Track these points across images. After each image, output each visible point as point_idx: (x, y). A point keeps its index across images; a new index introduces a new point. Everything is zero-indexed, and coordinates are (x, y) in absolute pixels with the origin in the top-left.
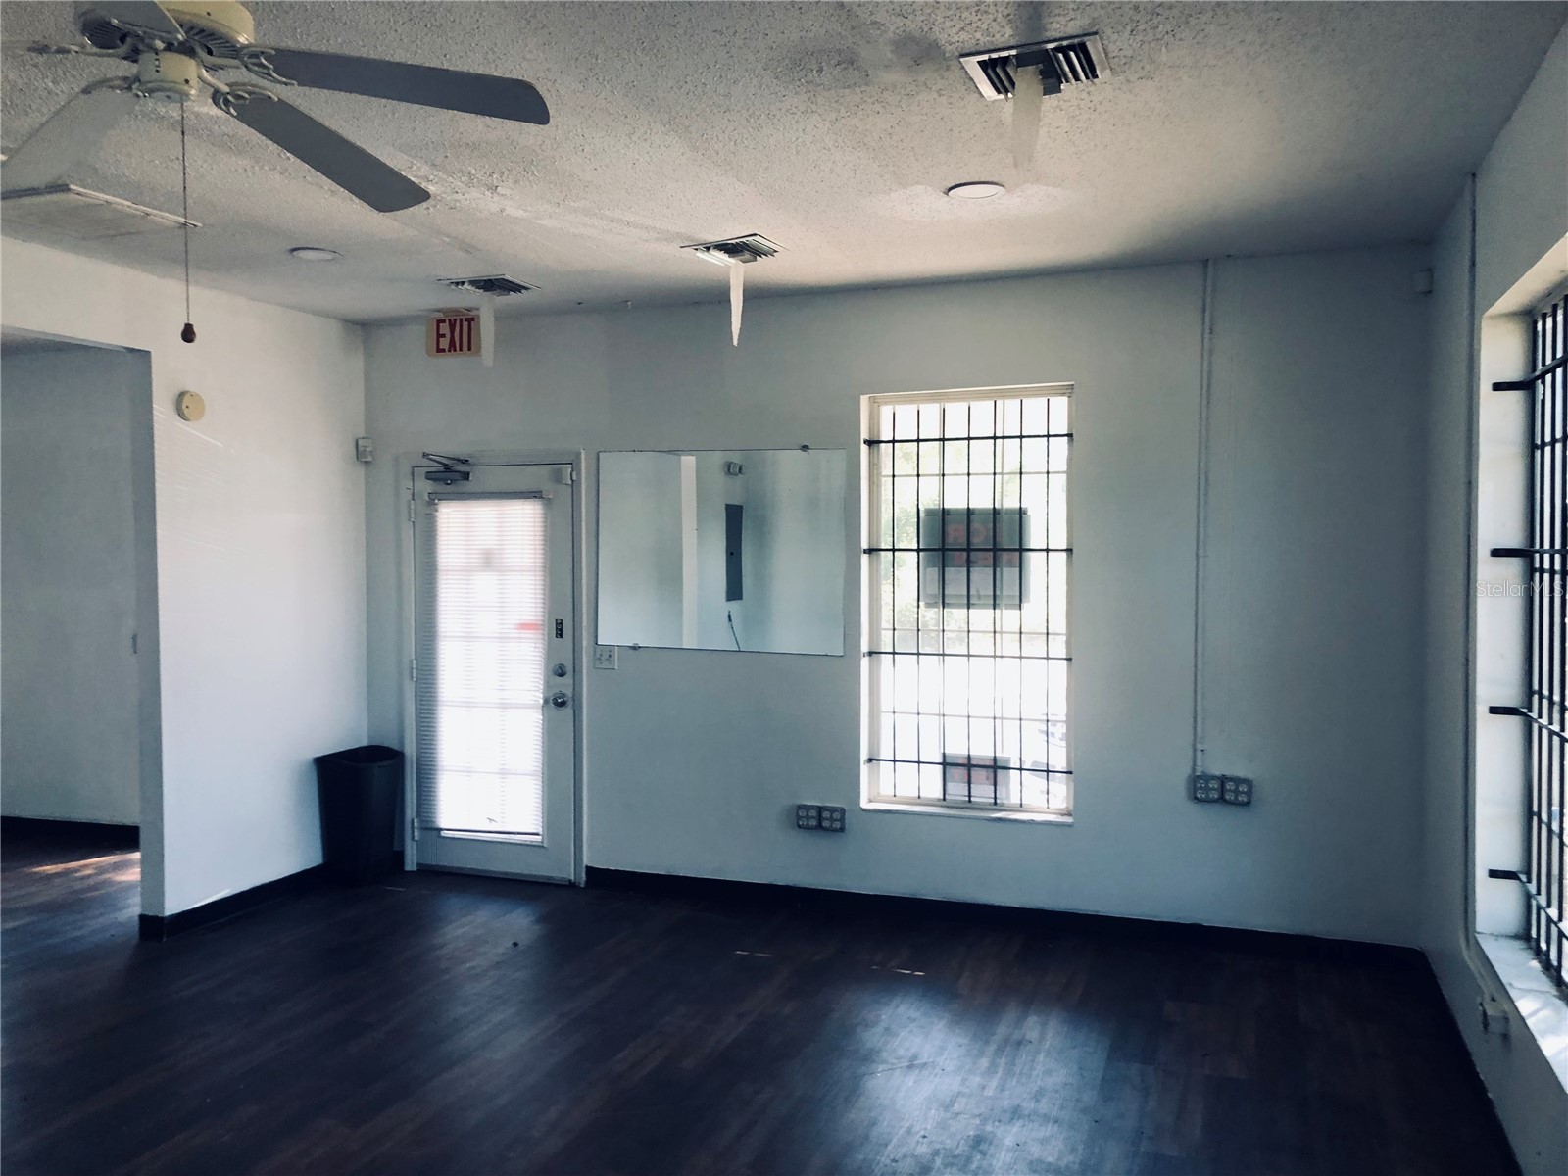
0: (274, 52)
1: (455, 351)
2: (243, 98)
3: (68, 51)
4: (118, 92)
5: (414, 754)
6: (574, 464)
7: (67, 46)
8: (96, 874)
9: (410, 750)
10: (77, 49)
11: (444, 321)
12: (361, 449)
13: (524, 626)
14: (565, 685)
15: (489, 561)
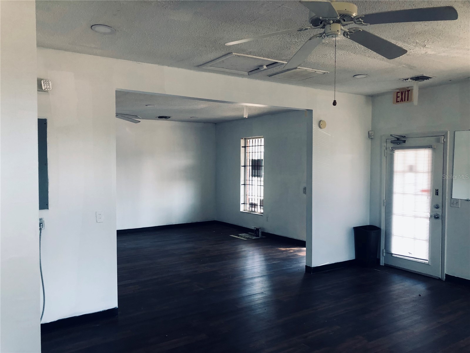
0: (364, 16)
1: (403, 101)
2: (352, 32)
3: (307, 29)
4: (318, 38)
5: (384, 229)
6: (445, 136)
7: (307, 28)
8: (294, 252)
9: (383, 227)
10: (310, 28)
11: (399, 92)
12: (370, 134)
13: (423, 191)
14: (439, 212)
15: (411, 169)
